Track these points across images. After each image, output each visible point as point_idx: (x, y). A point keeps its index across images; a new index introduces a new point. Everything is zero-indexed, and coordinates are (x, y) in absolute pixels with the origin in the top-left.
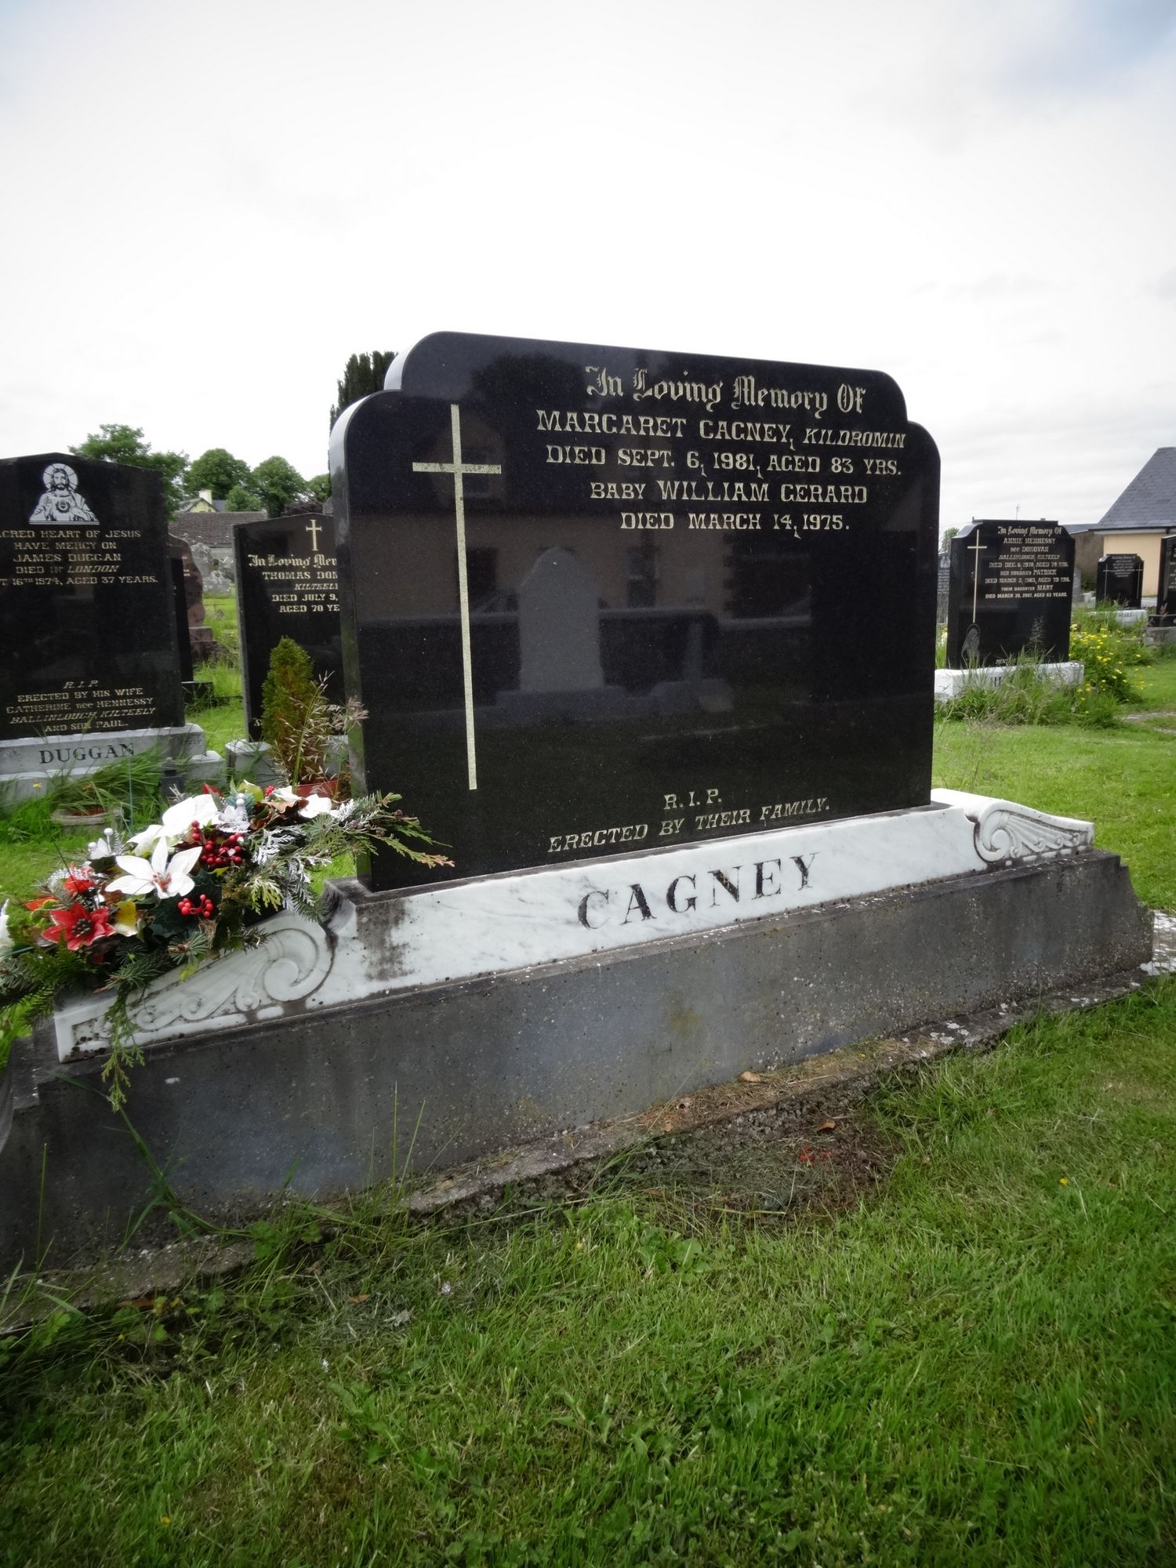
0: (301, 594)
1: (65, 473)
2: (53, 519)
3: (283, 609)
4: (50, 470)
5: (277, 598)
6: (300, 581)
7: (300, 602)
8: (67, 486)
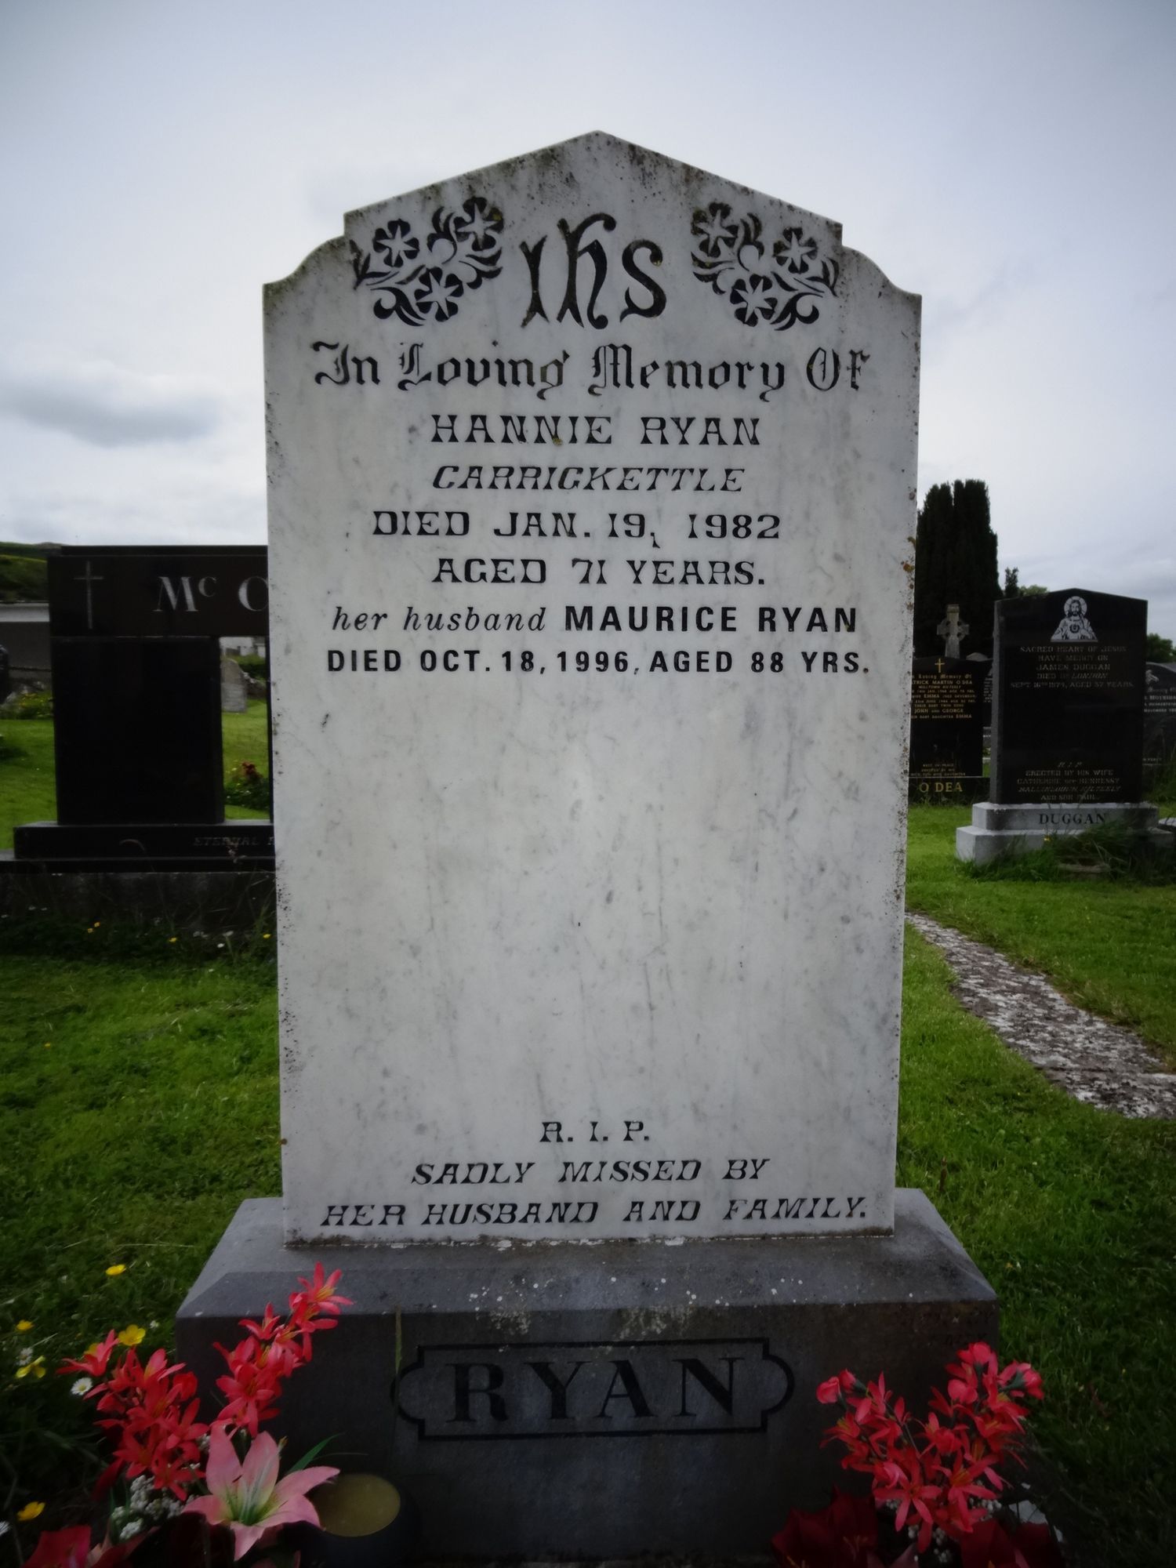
1: (1078, 602)
2: (1067, 638)
4: (1069, 601)
8: (1079, 613)
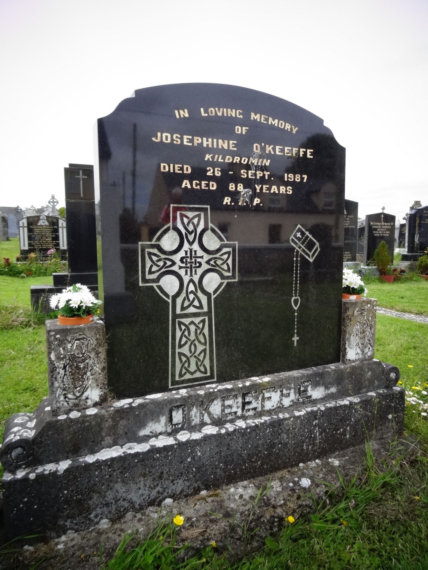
0: (379, 231)
3: (375, 235)
5: (374, 232)
6: (379, 228)
7: (378, 233)
